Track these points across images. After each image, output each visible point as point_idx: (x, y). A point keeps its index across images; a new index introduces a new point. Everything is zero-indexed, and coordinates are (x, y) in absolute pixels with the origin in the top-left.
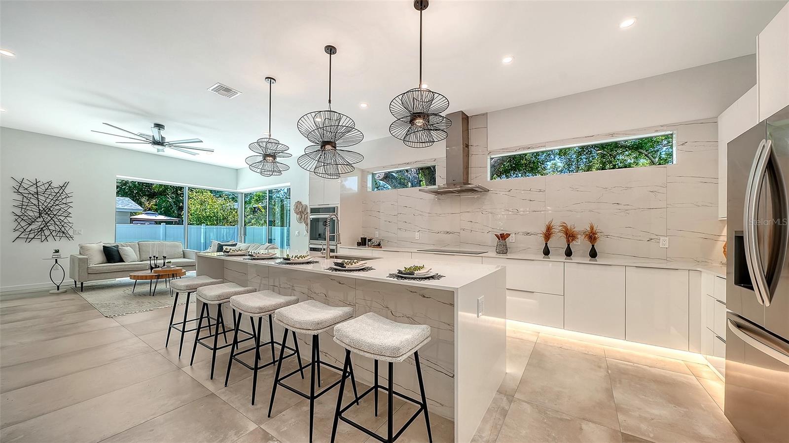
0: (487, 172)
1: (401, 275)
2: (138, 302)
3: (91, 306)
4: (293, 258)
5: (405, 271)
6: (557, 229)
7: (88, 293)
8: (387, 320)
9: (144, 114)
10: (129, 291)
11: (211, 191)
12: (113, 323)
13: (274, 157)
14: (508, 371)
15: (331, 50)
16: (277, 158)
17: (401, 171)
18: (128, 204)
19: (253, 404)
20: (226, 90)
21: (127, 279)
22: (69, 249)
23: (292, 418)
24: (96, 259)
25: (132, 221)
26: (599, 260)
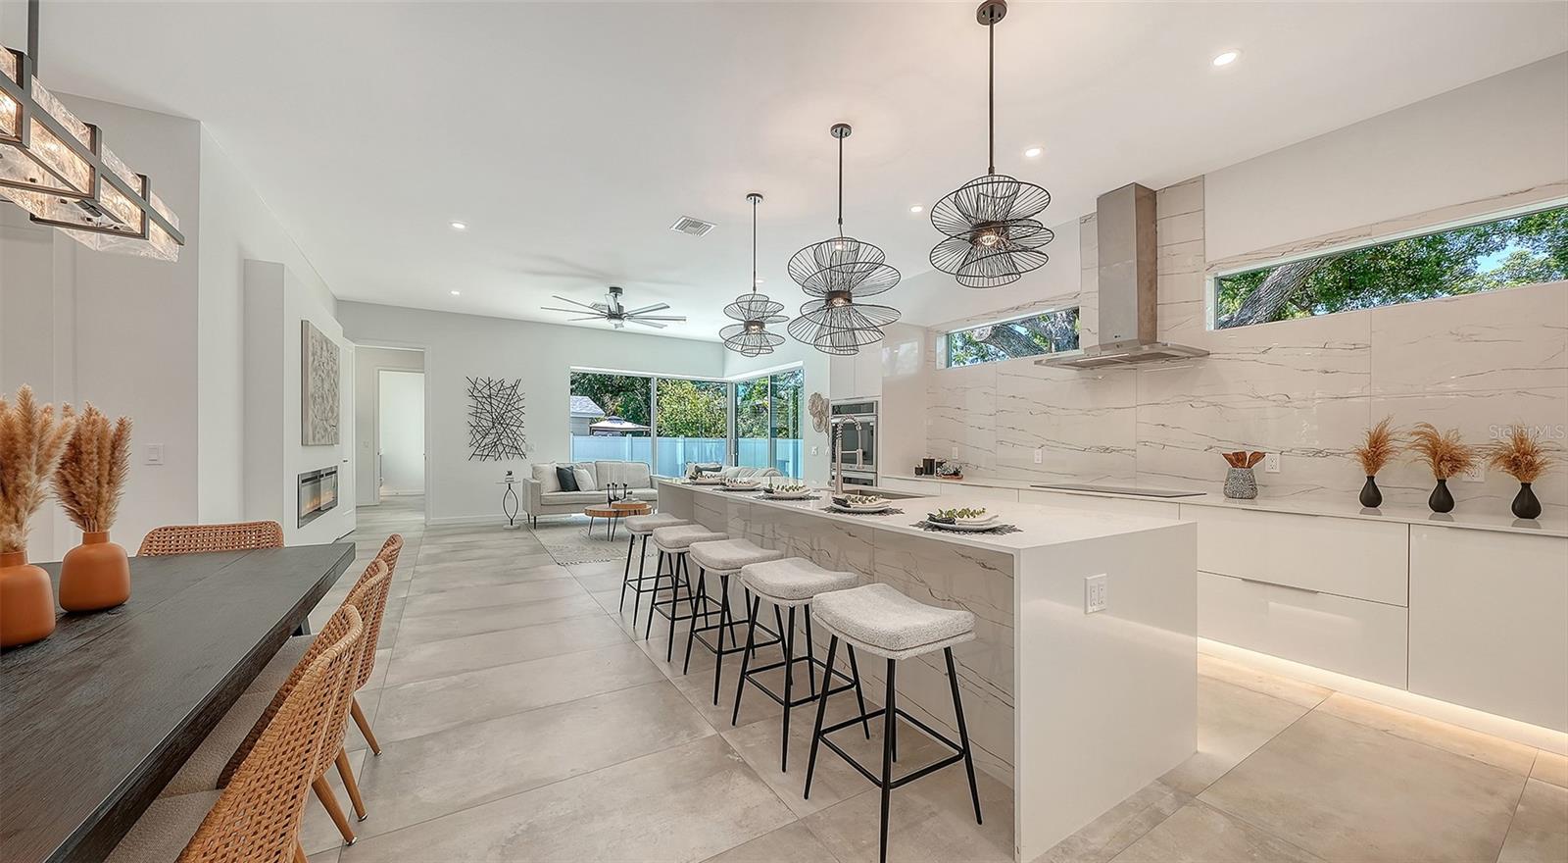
0: (1202, 312)
1: (936, 523)
2: (594, 549)
3: (541, 549)
4: (780, 490)
5: (941, 515)
6: (1401, 438)
7: (541, 531)
8: (904, 596)
9: (593, 276)
10: (585, 531)
11: (693, 382)
12: (563, 573)
13: (761, 325)
14: (1202, 747)
15: (842, 130)
16: (766, 325)
17: (1030, 320)
18: (585, 405)
19: (716, 703)
20: (693, 225)
21: (581, 516)
22: (522, 470)
23: (764, 734)
24: (550, 483)
25: (592, 431)
26: (1545, 523)
